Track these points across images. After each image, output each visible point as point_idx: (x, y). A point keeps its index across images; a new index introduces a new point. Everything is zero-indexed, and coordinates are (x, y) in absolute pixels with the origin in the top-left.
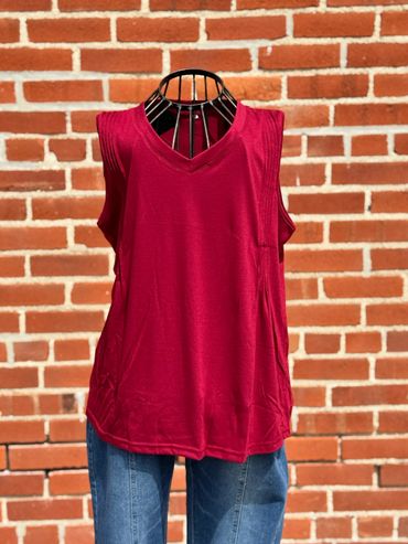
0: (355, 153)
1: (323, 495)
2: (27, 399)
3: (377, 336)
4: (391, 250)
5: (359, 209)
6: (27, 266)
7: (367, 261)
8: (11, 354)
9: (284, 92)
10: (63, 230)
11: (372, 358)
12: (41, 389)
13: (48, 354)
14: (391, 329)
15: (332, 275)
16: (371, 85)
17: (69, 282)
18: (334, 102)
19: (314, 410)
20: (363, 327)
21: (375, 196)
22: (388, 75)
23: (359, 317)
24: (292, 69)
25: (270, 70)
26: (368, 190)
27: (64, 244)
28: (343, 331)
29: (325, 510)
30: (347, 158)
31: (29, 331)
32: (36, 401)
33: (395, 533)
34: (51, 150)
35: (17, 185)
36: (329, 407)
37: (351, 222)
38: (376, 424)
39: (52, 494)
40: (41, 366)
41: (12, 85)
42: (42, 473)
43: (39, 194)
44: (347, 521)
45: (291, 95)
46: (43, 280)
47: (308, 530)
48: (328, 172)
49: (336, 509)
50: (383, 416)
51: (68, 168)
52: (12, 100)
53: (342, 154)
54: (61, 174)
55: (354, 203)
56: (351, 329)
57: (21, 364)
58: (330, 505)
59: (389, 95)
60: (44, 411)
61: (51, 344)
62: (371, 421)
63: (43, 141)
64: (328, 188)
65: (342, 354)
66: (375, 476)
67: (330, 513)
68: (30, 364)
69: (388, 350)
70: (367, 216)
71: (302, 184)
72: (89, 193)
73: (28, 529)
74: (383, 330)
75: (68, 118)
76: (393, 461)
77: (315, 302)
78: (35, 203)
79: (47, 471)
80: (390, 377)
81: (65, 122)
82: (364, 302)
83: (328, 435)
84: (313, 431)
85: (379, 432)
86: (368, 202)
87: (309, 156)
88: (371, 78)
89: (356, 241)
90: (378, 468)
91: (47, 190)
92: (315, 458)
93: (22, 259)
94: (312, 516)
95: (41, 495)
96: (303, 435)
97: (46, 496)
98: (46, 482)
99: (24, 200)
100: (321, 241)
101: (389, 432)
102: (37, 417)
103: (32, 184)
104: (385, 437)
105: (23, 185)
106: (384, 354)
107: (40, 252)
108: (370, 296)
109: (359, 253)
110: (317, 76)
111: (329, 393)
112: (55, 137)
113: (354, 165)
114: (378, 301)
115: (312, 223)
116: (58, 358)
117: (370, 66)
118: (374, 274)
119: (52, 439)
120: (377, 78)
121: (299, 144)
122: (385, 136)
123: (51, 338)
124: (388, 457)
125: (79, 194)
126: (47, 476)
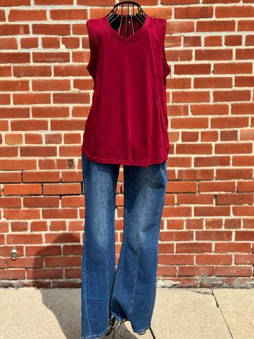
0: (206, 45)
1: (190, 208)
2: (52, 161)
3: (216, 133)
4: (223, 92)
5: (208, 72)
6: (52, 98)
7: (212, 97)
8: (44, 141)
9: (173, 15)
10: (68, 81)
11: (213, 144)
12: (58, 157)
13: (61, 140)
14: (223, 130)
15: (195, 104)
16: (214, 12)
17: (71, 106)
18: (197, 20)
19: (186, 169)
20: (209, 129)
21: (215, 66)
22: (222, 7)
23: (208, 124)
24: (177, 4)
25: (166, 5)
26: (212, 63)
27: (69, 88)
28: (200, 130)
29: (191, 216)
30: (203, 48)
31: (52, 129)
32: (56, 162)
33: (223, 226)
34: (63, 43)
35: (47, 59)
36: (193, 167)
37: (204, 78)
38: (215, 175)
39: (63, 206)
40: (58, 146)
41: (45, 11)
42: (59, 196)
43: (57, 64)
44: (201, 221)
45: (176, 17)
46: (59, 105)
47: (183, 226)
48: (194, 54)
49: (195, 215)
50: (218, 171)
51: (71, 51)
52: (45, 19)
53: (200, 46)
54: (68, 54)
55: (206, 69)
56: (203, 130)
57: (49, 145)
58: (193, 213)
59: (223, 17)
60: (59, 167)
61: (63, 136)
62: (213, 173)
63: (59, 38)
64: (193, 62)
65: (199, 142)
66: (214, 200)
67: (193, 217)
68: (53, 145)
69: (221, 140)
70: (212, 75)
71: (181, 60)
72: (81, 64)
73: (52, 222)
74: (219, 130)
75: (71, 28)
76: (222, 193)
77: (187, 117)
78: (55, 68)
79: (61, 196)
80: (222, 153)
81: (69, 29)
82: (210, 117)
83: (192, 180)
84: (185, 179)
85: (216, 179)
86: (212, 68)
87: (184, 46)
88: (214, 9)
89: (206, 88)
90: (216, 196)
91: (61, 62)
92: (185, 191)
93: (50, 95)
94: (184, 218)
95: (58, 207)
96: (180, 180)
97: (60, 207)
98: (60, 201)
99: (50, 67)
100: (190, 87)
101: (221, 179)
102: (56, 170)
103: (54, 59)
104: (219, 181)
105: (50, 60)
106: (219, 142)
107: (58, 92)
108: (212, 114)
109: (208, 93)
110: (189, 8)
111: (193, 160)
112: (65, 37)
113: (205, 51)
114: (217, 116)
115: (186, 78)
116: (65, 143)
117: (214, 3)
118: (215, 103)
119: (63, 181)
120: (217, 8)
121: (180, 41)
122: (221, 37)
123: (63, 133)
124: (220, 191)
125: (76, 64)
126: (61, 199)
